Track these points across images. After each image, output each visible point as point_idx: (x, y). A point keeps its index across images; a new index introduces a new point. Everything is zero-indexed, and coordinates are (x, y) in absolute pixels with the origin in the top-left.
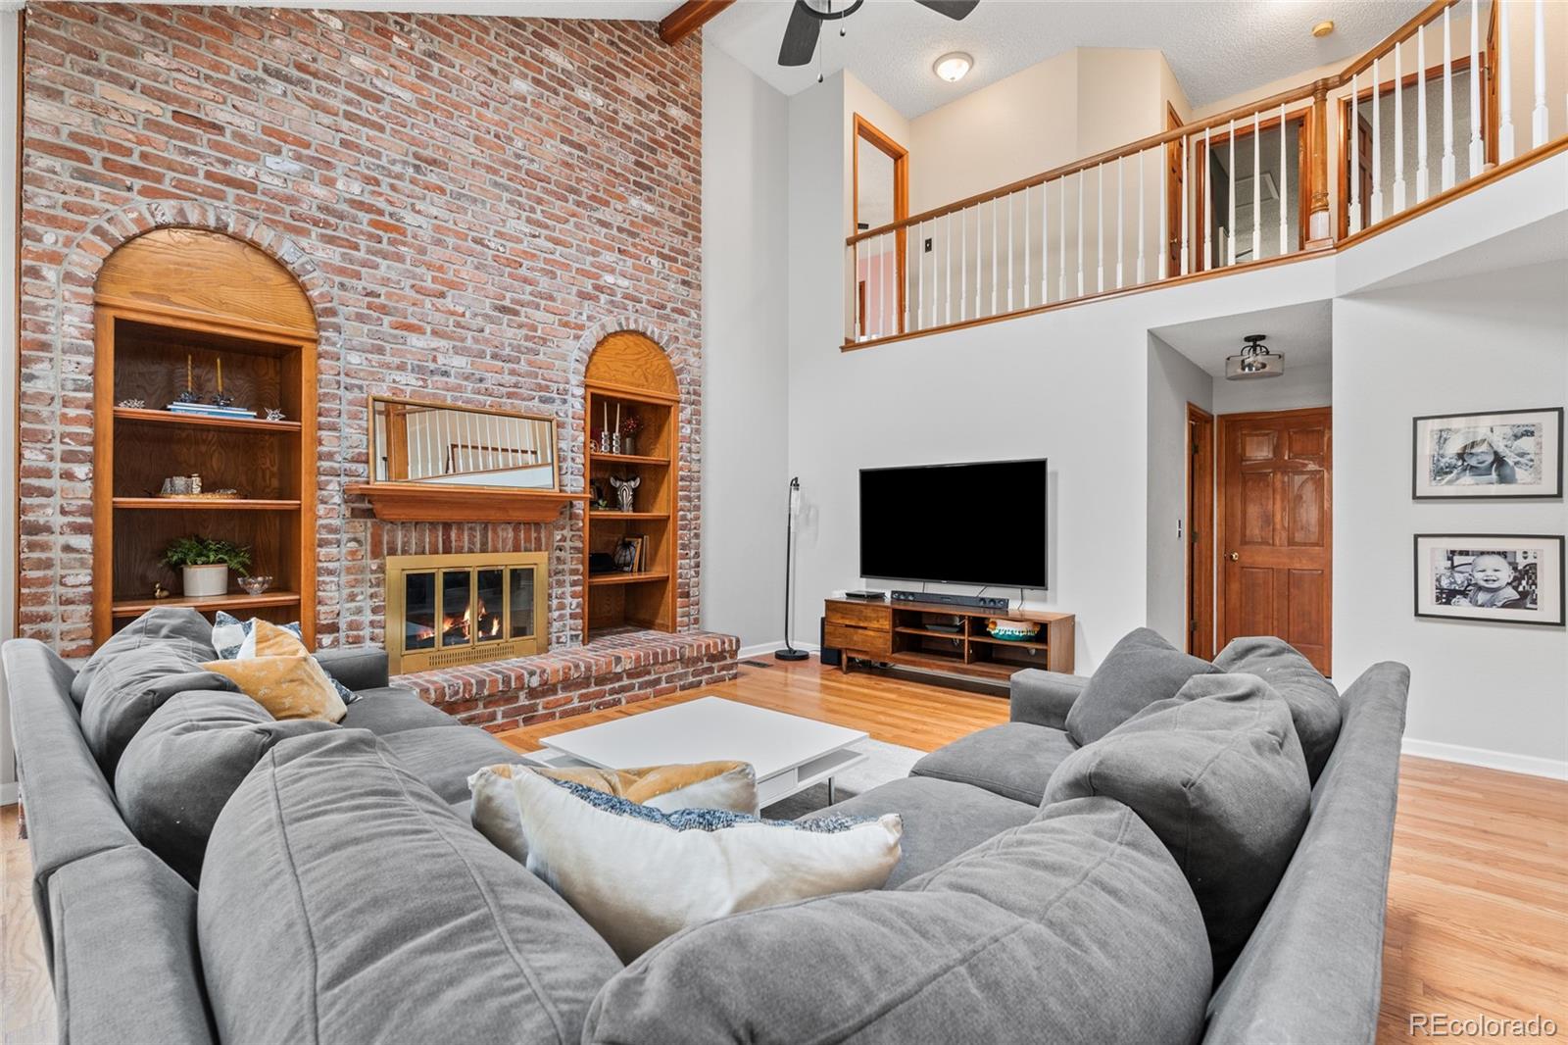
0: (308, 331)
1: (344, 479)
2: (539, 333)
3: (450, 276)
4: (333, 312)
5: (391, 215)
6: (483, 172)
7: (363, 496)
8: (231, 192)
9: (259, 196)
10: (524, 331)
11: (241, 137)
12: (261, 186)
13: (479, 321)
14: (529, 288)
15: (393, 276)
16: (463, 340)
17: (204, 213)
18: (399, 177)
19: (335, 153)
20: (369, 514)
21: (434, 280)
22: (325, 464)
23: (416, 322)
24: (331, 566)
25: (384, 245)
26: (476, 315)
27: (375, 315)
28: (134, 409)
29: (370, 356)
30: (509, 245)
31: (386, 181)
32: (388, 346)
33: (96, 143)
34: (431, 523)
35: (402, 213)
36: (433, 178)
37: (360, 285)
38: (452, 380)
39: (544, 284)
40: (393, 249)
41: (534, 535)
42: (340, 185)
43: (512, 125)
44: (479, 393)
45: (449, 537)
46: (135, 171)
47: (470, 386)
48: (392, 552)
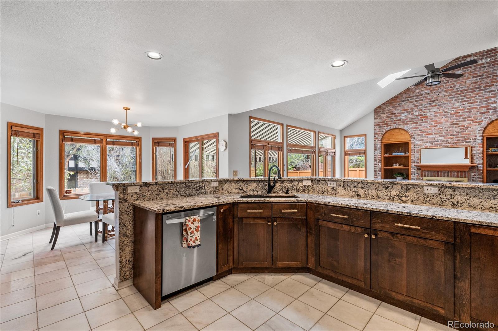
0: (410, 139)
1: (416, 163)
2: (466, 127)
3: (439, 121)
4: (413, 135)
5: (425, 115)
6: (447, 97)
7: (419, 166)
8: (397, 122)
9: (401, 121)
10: (460, 128)
11: (398, 113)
12: (401, 119)
13: (447, 129)
14: (462, 117)
15: (425, 126)
16: (442, 134)
17: (393, 126)
18: (426, 107)
19: (413, 109)
20: (420, 169)
21: (434, 123)
22: (412, 161)
23: (430, 133)
24: (413, 178)
25: (423, 121)
26: (446, 128)
27: (421, 134)
28: (387, 155)
29: (420, 141)
30: (455, 110)
31: (423, 109)
32: (424, 139)
33: (381, 122)
34: (434, 171)
35: (427, 113)
36: (434, 104)
37: (418, 129)
38: (439, 142)
39: (467, 115)
40: (425, 121)
41: (463, 174)
42: (414, 114)
43: (455, 83)
44: (446, 144)
45: (438, 174)
46: (385, 124)
47: (444, 143)
48: (425, 176)
